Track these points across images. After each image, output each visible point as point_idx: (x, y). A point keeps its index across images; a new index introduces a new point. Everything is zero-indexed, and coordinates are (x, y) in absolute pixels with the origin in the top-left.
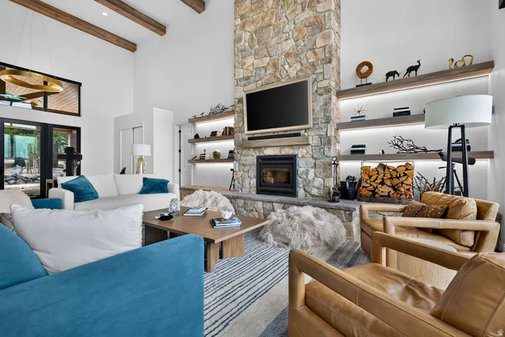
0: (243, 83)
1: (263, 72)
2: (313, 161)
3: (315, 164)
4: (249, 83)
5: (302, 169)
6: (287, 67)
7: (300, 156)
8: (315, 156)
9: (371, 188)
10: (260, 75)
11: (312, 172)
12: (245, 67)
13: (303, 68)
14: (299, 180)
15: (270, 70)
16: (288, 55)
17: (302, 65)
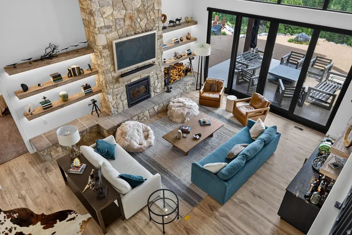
0: (105, 31)
1: (122, 22)
2: (156, 76)
3: (157, 77)
4: (111, 31)
5: (152, 82)
6: (139, 20)
7: (151, 76)
8: (158, 73)
9: (174, 79)
10: (120, 25)
11: (156, 81)
12: (104, 16)
13: (148, 22)
14: (152, 88)
15: (128, 22)
16: (138, 11)
17: (148, 20)
